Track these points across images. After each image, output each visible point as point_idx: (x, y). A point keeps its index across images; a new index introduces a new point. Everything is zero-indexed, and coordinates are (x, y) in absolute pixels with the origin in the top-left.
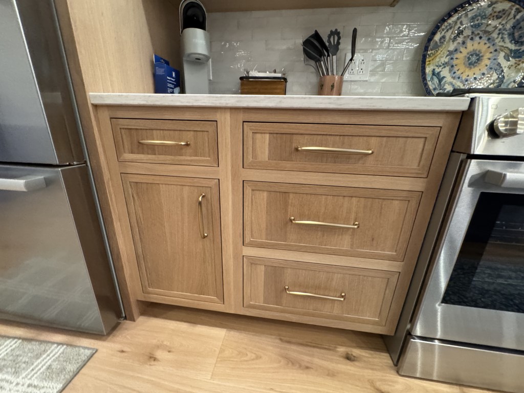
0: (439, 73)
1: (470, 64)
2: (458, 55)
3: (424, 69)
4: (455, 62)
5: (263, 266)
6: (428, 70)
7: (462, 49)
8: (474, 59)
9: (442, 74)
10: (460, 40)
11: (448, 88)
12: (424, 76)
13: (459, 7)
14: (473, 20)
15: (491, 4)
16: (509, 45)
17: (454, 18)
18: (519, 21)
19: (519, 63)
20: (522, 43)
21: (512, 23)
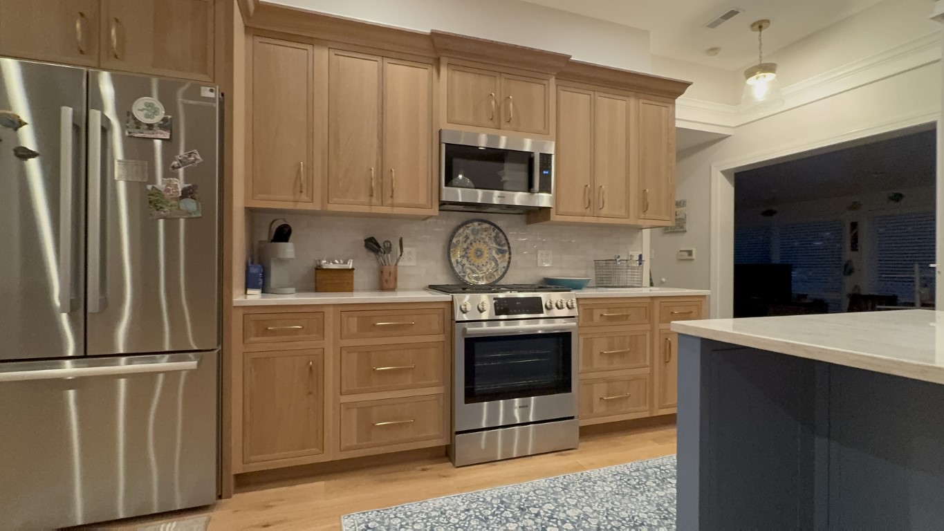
0: (461, 262)
1: (478, 256)
2: (469, 251)
3: (450, 261)
5: (355, 410)
6: (453, 260)
7: (471, 247)
8: (479, 253)
9: (463, 262)
10: (469, 241)
11: (469, 271)
12: (451, 264)
13: (462, 225)
14: (473, 231)
15: (479, 225)
16: (494, 245)
17: (461, 231)
18: (497, 234)
19: (503, 256)
20: (502, 246)
21: (494, 234)
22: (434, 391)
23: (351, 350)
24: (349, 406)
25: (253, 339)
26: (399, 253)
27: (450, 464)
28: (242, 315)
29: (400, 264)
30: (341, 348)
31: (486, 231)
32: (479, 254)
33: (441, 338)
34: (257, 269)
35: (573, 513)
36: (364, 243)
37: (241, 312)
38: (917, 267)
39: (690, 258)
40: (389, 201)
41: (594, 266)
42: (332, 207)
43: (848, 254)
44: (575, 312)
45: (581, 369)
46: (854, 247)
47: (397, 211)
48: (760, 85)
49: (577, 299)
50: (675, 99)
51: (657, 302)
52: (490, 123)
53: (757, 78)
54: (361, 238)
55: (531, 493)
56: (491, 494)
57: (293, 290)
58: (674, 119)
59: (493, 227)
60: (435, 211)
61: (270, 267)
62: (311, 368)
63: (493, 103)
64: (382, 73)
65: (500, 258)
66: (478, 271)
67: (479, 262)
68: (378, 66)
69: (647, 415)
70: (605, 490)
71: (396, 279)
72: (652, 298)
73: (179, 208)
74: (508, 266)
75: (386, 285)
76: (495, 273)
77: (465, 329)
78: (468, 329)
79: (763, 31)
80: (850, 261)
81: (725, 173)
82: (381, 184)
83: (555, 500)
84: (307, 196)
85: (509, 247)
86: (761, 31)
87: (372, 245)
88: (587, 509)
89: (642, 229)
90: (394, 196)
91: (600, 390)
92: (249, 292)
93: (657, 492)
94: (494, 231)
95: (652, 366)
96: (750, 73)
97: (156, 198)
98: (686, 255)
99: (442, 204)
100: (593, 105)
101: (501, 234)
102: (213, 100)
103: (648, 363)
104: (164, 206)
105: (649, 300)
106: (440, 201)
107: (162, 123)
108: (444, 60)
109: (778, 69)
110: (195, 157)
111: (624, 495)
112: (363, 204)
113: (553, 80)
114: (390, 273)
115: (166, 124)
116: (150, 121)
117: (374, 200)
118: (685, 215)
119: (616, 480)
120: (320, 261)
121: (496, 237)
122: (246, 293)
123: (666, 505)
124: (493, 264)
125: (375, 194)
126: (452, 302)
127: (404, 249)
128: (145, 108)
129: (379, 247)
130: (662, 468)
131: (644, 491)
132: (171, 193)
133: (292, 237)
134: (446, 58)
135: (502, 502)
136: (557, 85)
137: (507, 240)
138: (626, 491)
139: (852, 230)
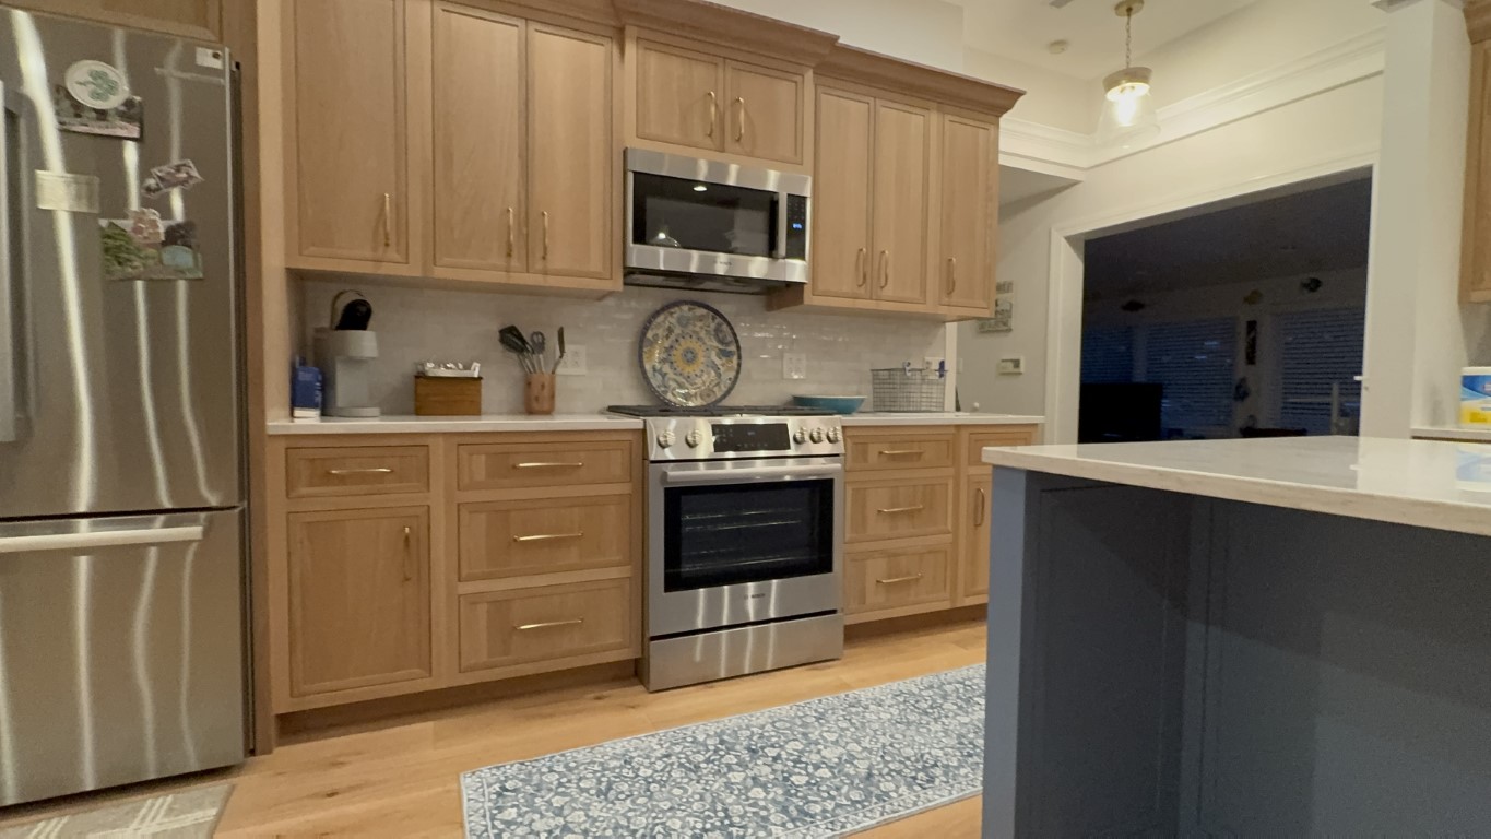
0: (661, 369)
1: (688, 361)
2: (674, 352)
3: (642, 366)
5: (485, 605)
6: (648, 367)
7: (677, 346)
8: (690, 356)
9: (664, 370)
10: (673, 337)
11: (673, 384)
12: (644, 372)
13: (663, 310)
14: (679, 320)
15: (690, 310)
17: (661, 318)
18: (719, 325)
19: (729, 362)
20: (728, 344)
21: (713, 326)
22: (614, 573)
23: (476, 508)
24: (474, 599)
25: (304, 491)
26: (558, 353)
27: (640, 688)
28: (283, 451)
29: (560, 370)
30: (459, 505)
31: (701, 321)
33: (625, 488)
34: (311, 375)
35: (831, 754)
36: (498, 335)
37: (282, 444)
38: (1335, 387)
39: (1016, 370)
40: (539, 265)
41: (870, 378)
42: (440, 273)
43: (1242, 369)
44: (839, 448)
45: (848, 536)
46: (1251, 359)
47: (552, 281)
48: (1126, 101)
49: (844, 428)
50: (999, 116)
51: (965, 434)
52: (708, 141)
53: (1122, 91)
54: (494, 327)
55: (769, 727)
56: (704, 730)
57: (376, 411)
58: (997, 151)
59: (711, 313)
60: (617, 284)
61: (334, 369)
62: (407, 539)
63: (713, 109)
64: (526, 51)
65: (723, 365)
66: (687, 385)
67: (689, 370)
68: (519, 38)
69: (946, 606)
70: (880, 718)
71: (552, 396)
72: (958, 427)
73: (161, 262)
74: (736, 378)
75: (536, 406)
76: (716, 389)
77: (665, 474)
78: (671, 473)
79: (1133, 17)
80: (1243, 380)
81: (1071, 240)
82: (526, 237)
83: (805, 735)
84: (398, 251)
85: (739, 348)
86: (1129, 15)
87: (512, 339)
88: (853, 747)
89: (944, 322)
90: (549, 257)
91: (876, 569)
92: (298, 412)
93: (958, 718)
94: (713, 319)
95: (955, 532)
96: (1112, 82)
97: (118, 243)
98: (1010, 366)
99: (629, 272)
100: (873, 119)
101: (725, 327)
102: (219, 73)
103: (950, 527)
104: (133, 257)
105: (953, 430)
106: (625, 267)
107: (123, 108)
108: (631, 31)
109: (1154, 78)
110: (187, 173)
111: (909, 724)
112: (495, 268)
113: (809, 75)
114: (543, 386)
115: (132, 111)
116: (99, 105)
117: (514, 263)
118: (1011, 305)
119: (898, 703)
120: (423, 365)
121: (718, 330)
122: (292, 415)
123: (971, 736)
125: (515, 253)
126: (644, 431)
127: (567, 347)
128: (90, 79)
129: (524, 341)
130: (967, 682)
131: (940, 718)
132: (146, 234)
133: (372, 323)
134: (636, 29)
135: (722, 742)
136: (816, 85)
137: (735, 335)
138: (912, 717)
139: (1249, 333)
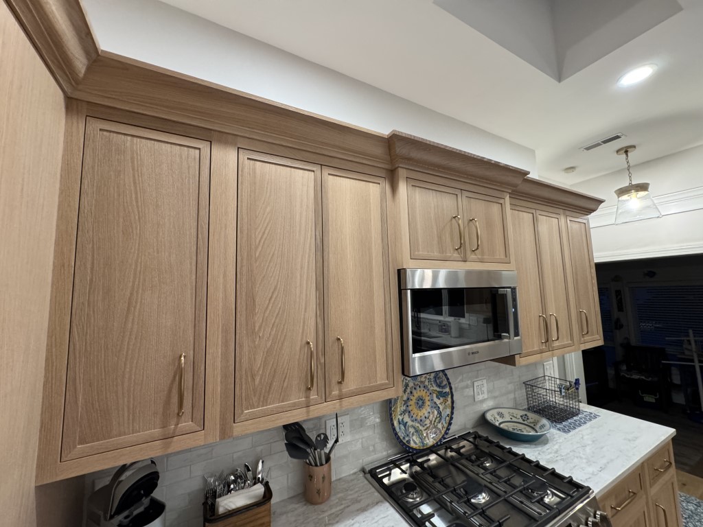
0: (403, 420)
1: (420, 407)
3: (392, 424)
4: (410, 408)
6: (396, 423)
10: (408, 391)
11: (412, 430)
16: (436, 388)
18: (438, 374)
19: (446, 401)
20: (443, 387)
32: (421, 403)
40: (335, 393)
42: (241, 429)
46: (620, 308)
47: (347, 405)
48: (634, 201)
52: (456, 255)
60: (398, 389)
64: (320, 191)
65: (442, 404)
66: (421, 428)
67: (421, 414)
68: (315, 180)
74: (452, 413)
76: (440, 426)
79: (630, 155)
80: (618, 320)
82: (323, 366)
85: (451, 388)
86: (627, 155)
96: (621, 192)
100: (535, 221)
108: (402, 173)
109: (650, 189)
112: (295, 406)
113: (508, 199)
117: (313, 396)
121: (436, 377)
124: (436, 412)
125: (314, 385)
134: (406, 171)
136: (511, 205)
137: (448, 379)
